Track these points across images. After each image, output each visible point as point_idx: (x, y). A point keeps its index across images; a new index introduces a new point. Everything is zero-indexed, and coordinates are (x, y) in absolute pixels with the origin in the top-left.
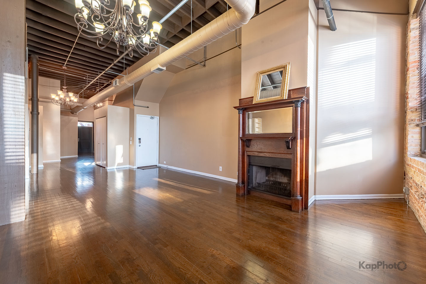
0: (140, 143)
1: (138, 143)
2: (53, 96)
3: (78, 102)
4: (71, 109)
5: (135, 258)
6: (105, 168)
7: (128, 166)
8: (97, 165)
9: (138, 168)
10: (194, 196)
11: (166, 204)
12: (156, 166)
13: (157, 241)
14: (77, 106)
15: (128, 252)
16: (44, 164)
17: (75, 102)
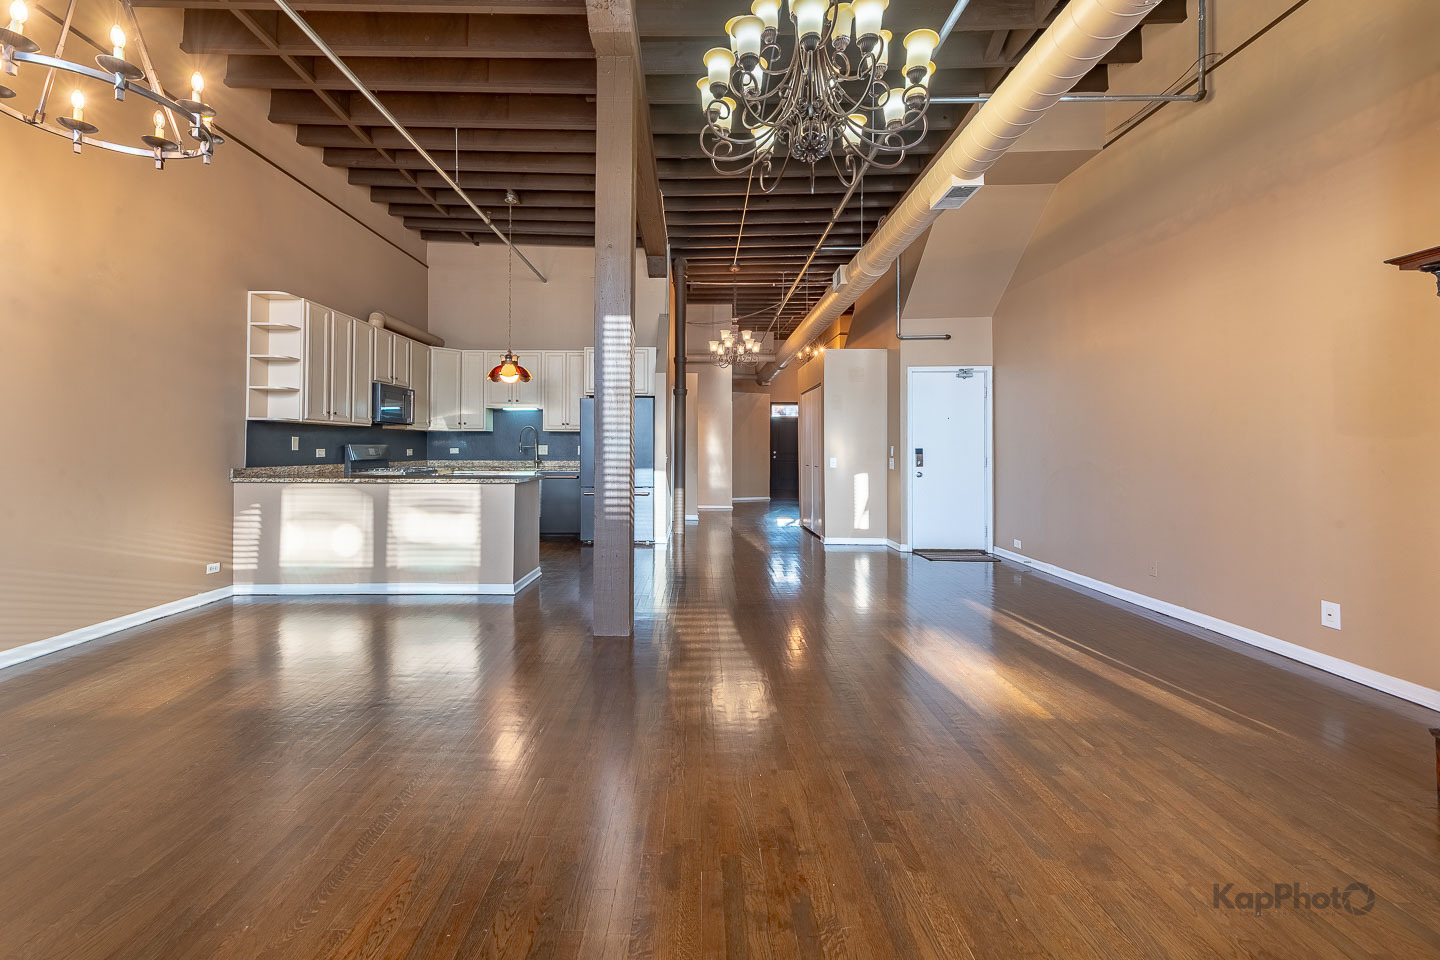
0: (921, 465)
1: (915, 465)
2: (714, 347)
3: (761, 353)
4: (757, 373)
5: (802, 848)
6: (819, 538)
7: (883, 542)
8: (805, 528)
9: (915, 552)
10: (1118, 714)
11: (972, 706)
12: (984, 553)
13: (890, 831)
14: (768, 363)
15: (791, 822)
16: (701, 514)
17: (756, 354)
